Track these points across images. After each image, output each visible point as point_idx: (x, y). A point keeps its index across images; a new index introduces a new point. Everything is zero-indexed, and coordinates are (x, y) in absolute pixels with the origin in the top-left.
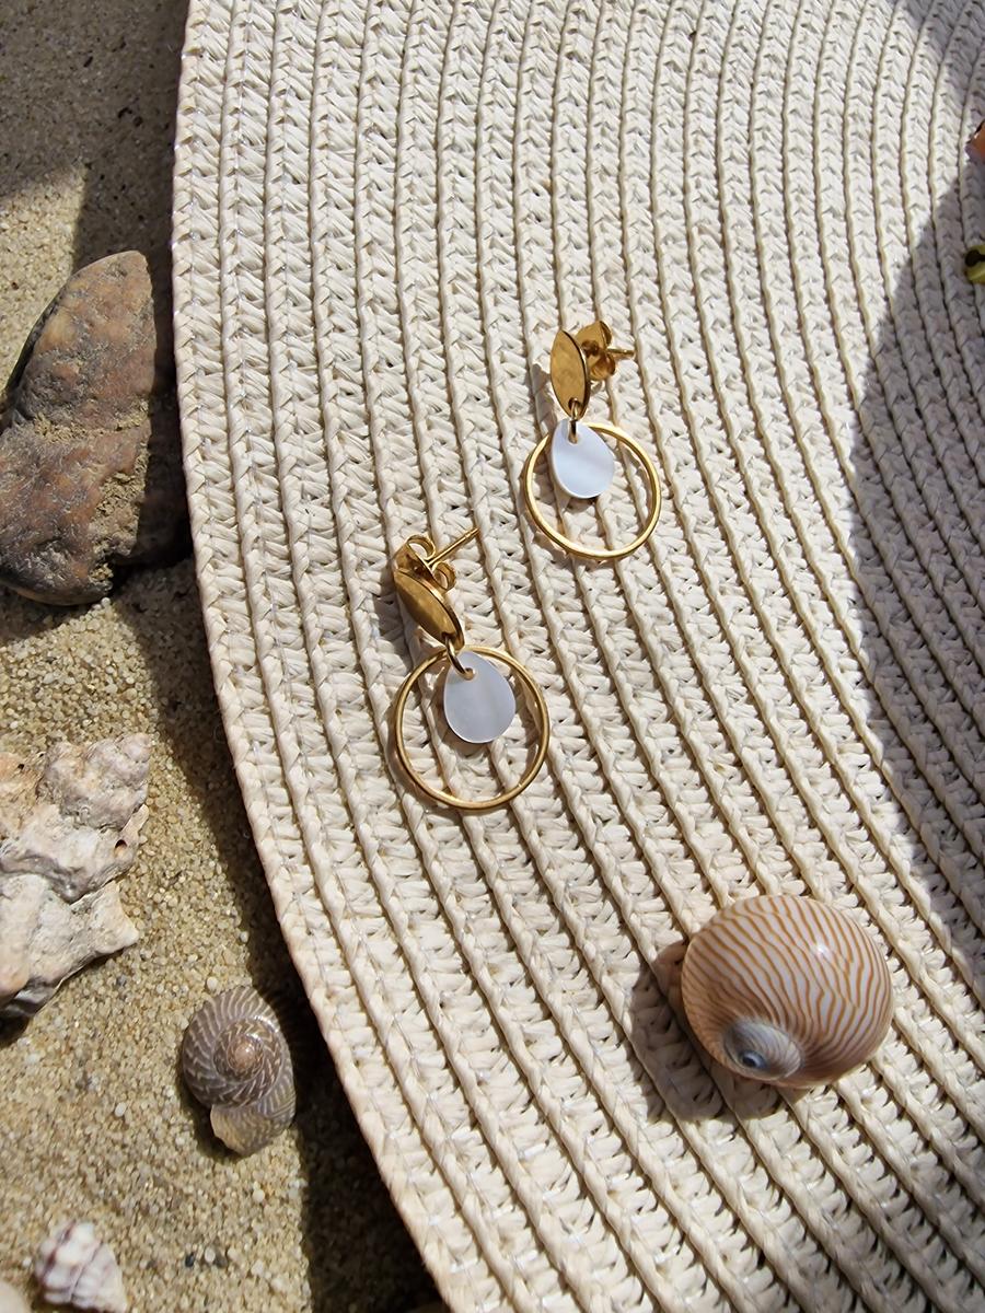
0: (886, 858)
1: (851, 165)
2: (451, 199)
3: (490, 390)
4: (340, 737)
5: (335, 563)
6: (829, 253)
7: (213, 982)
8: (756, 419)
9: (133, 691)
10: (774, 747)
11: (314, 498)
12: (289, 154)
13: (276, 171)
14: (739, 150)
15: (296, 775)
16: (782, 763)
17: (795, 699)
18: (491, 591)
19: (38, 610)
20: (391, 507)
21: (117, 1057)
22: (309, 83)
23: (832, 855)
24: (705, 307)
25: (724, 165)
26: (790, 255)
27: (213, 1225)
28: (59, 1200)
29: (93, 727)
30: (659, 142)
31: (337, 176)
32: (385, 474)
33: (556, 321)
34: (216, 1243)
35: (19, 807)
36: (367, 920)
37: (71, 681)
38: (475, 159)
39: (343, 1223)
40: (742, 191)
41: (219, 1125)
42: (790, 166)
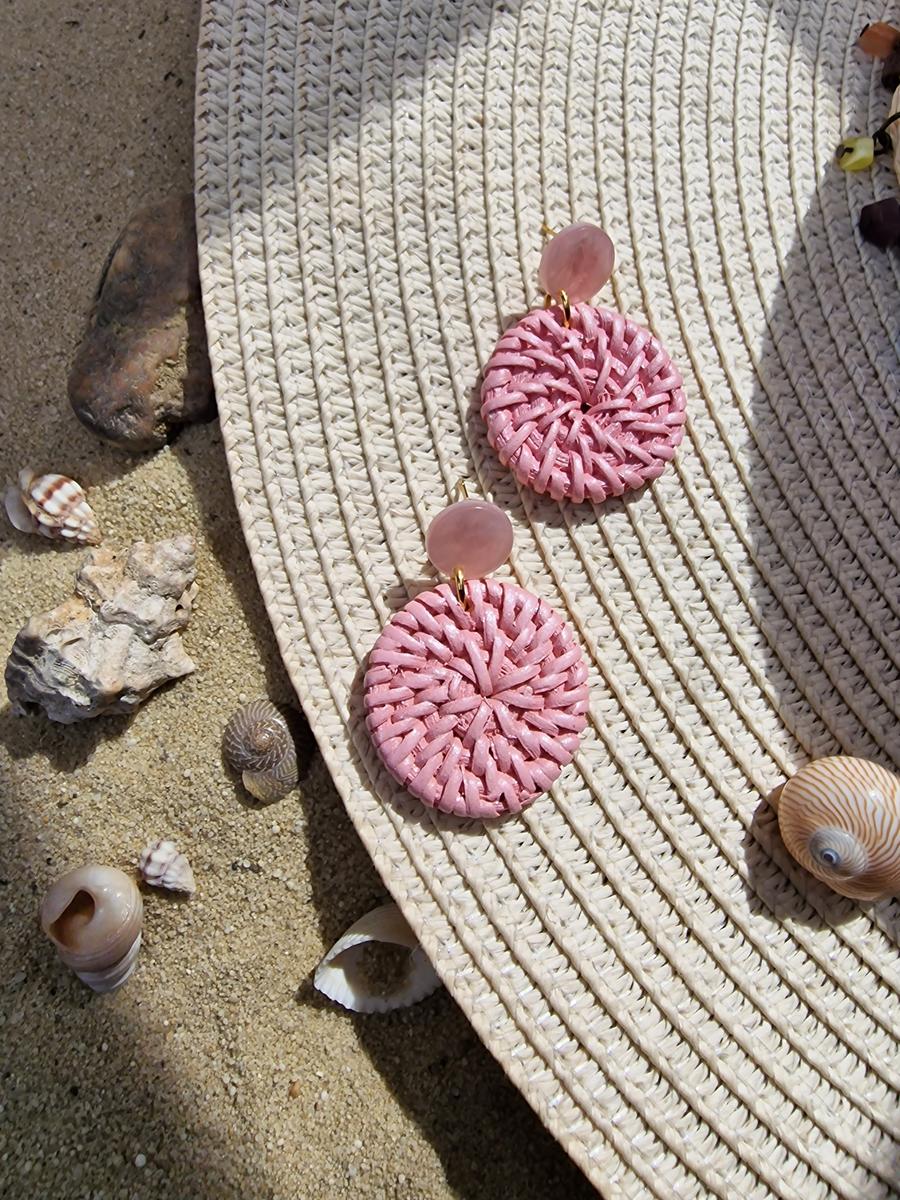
0: (720, 622)
1: (741, 77)
2: (402, 139)
3: (431, 285)
4: (322, 539)
5: (317, 417)
6: (714, 156)
7: (243, 697)
8: (643, 297)
9: (186, 509)
10: (640, 544)
11: (301, 372)
12: (277, 116)
13: (268, 131)
14: (643, 74)
15: (291, 562)
16: (645, 555)
17: (659, 510)
18: (431, 434)
19: (122, 455)
20: (356, 376)
21: (184, 741)
22: (291, 58)
23: (679, 620)
24: (606, 210)
25: (627, 88)
26: (681, 160)
27: (248, 846)
28: (152, 826)
29: (160, 533)
30: (574, 74)
32: (352, 352)
33: (483, 229)
34: (250, 857)
35: (113, 583)
37: (146, 502)
38: (422, 104)
39: (332, 850)
40: (643, 109)
41: (248, 783)
42: (686, 84)
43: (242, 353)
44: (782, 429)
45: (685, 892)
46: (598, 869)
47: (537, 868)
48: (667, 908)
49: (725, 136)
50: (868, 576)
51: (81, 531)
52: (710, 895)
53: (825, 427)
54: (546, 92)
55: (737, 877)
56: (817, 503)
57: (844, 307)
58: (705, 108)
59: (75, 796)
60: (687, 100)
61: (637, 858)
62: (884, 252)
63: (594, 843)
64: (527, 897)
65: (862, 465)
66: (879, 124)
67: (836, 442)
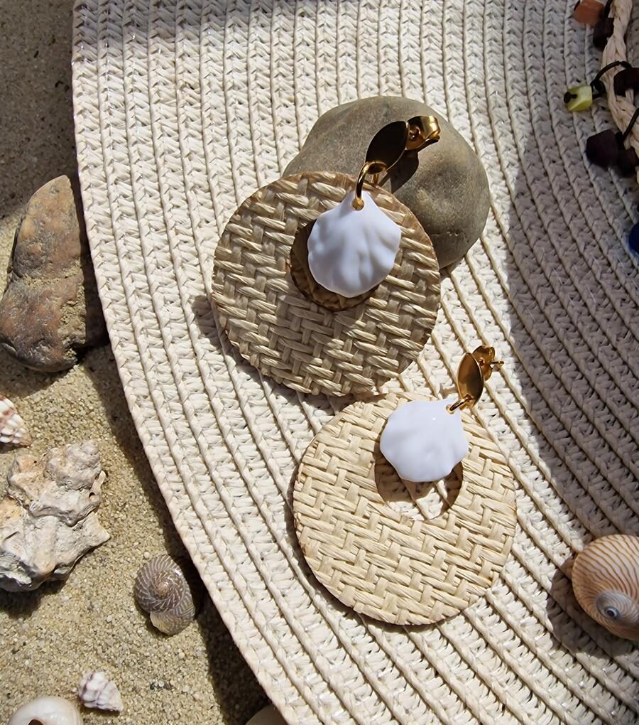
1: (488, 49)
2: (235, 120)
4: (198, 429)
5: (187, 336)
6: (473, 109)
7: (147, 554)
9: (93, 413)
11: (172, 302)
12: (138, 109)
13: (131, 121)
14: (413, 53)
15: (176, 449)
19: (42, 375)
21: (105, 594)
22: (145, 65)
25: (403, 65)
27: (161, 670)
28: (86, 661)
29: (76, 433)
30: (362, 58)
31: (167, 118)
34: (164, 678)
35: (37, 484)
36: (221, 520)
37: (63, 410)
38: (248, 92)
39: (227, 667)
40: (416, 79)
41: (155, 621)
42: (447, 57)
43: (125, 292)
44: (542, 312)
45: (498, 676)
46: (431, 665)
47: (383, 670)
48: (486, 690)
49: (479, 93)
50: (616, 418)
51: (14, 437)
52: (517, 676)
53: (574, 308)
54: (341, 74)
55: (536, 660)
56: (573, 366)
57: (580, 215)
58: (463, 74)
59: (24, 644)
60: (449, 70)
61: (459, 654)
62: (607, 170)
63: (426, 646)
64: (377, 693)
65: (604, 334)
66: (595, 75)
67: (584, 318)
